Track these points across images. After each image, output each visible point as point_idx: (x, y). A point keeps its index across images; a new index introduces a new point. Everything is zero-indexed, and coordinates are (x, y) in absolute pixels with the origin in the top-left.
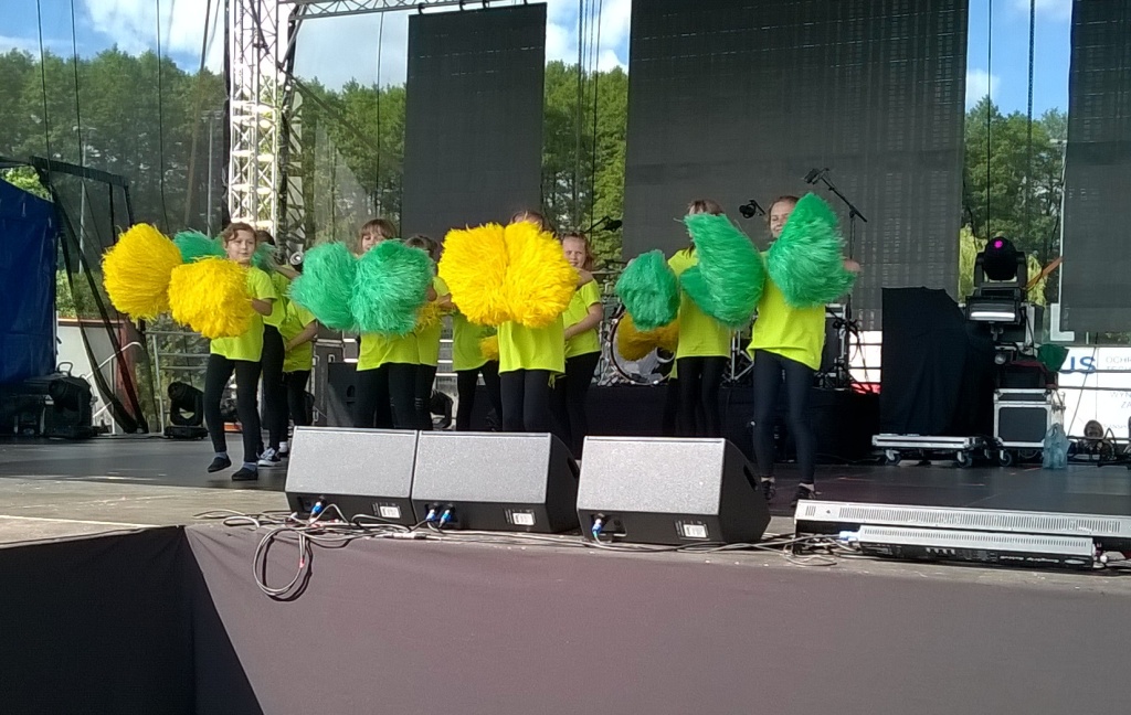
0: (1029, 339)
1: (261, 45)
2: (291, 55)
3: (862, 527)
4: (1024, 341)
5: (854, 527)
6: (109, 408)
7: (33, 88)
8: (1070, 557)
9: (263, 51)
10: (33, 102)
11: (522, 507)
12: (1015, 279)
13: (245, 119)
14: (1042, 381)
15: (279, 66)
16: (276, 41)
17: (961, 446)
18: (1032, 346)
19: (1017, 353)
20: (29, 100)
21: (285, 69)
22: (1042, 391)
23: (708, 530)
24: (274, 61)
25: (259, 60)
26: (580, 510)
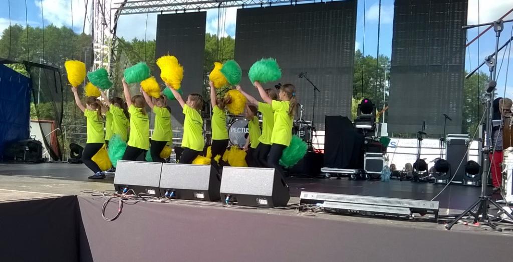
0: (376, 135)
1: (105, 24)
2: (115, 28)
3: (325, 202)
4: (374, 136)
5: (322, 202)
6: (48, 152)
7: (23, 38)
8: (401, 215)
9: (105, 26)
10: (23, 43)
11: (200, 192)
12: (372, 114)
13: (99, 50)
14: (381, 150)
15: (111, 31)
16: (110, 23)
17: (352, 173)
18: (377, 137)
19: (372, 140)
20: (21, 42)
21: (113, 32)
22: (381, 154)
23: (268, 201)
24: (109, 29)
25: (104, 29)
26: (222, 193)
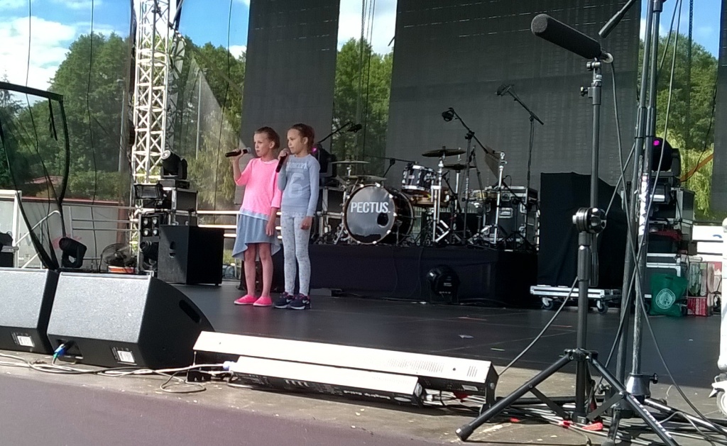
0: (678, 216)
1: (157, 10)
2: (178, 18)
3: (241, 358)
4: (674, 217)
8: (397, 394)
9: (157, 15)
11: (24, 331)
12: (670, 171)
13: (145, 62)
14: (675, 248)
15: (170, 26)
16: (169, 8)
17: (598, 296)
18: (681, 221)
19: (670, 227)
21: (174, 27)
22: (674, 255)
23: (135, 356)
24: (167, 22)
25: (155, 22)
26: (49, 335)
